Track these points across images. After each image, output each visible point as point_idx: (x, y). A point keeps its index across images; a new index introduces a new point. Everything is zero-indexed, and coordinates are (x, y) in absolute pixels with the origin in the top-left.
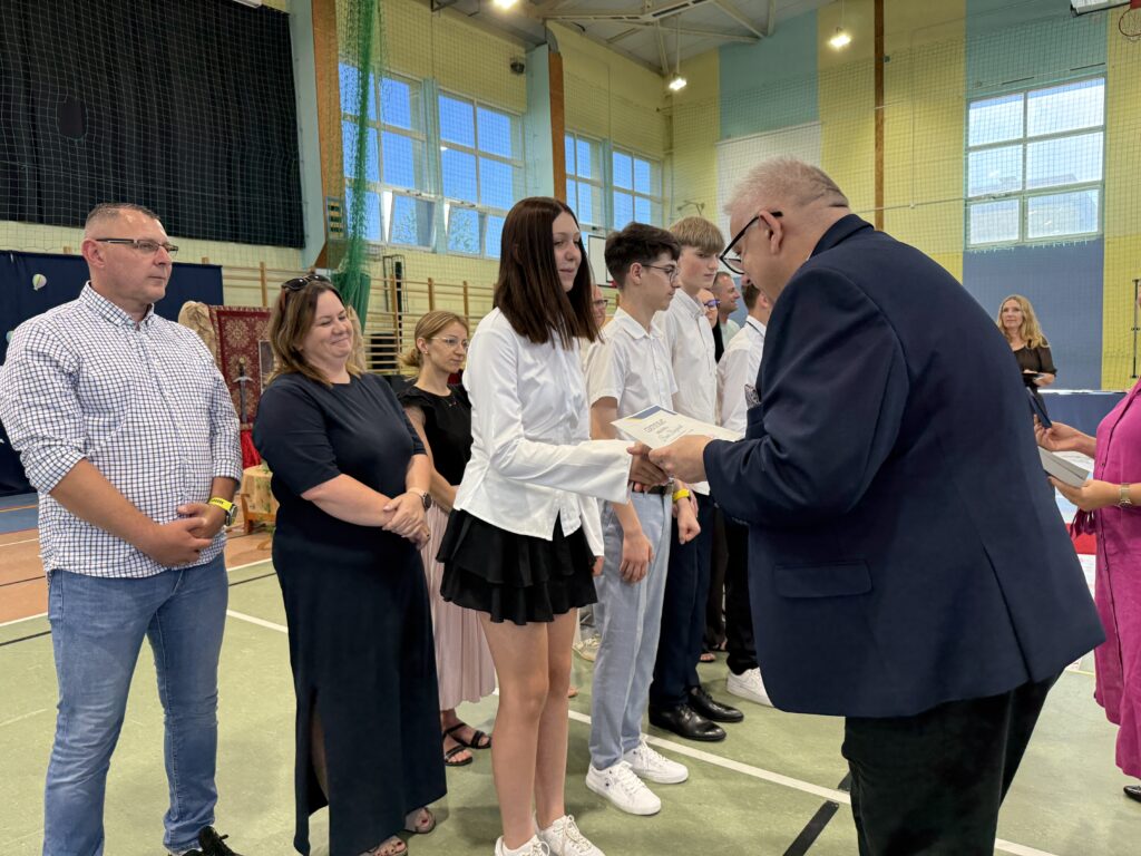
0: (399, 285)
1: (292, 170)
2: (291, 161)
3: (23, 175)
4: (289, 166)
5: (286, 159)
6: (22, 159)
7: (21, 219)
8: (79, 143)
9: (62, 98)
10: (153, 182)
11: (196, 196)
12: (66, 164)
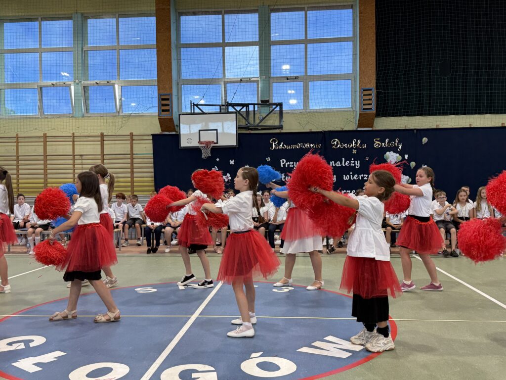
6: (424, 90)
7: (421, 115)
8: (447, 78)
9: (442, 61)
10: (480, 90)
11: (502, 93)
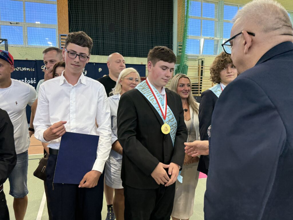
0: (202, 68)
1: (170, 35)
2: (170, 33)
3: (99, 44)
4: (169, 34)
5: (168, 32)
6: (99, 39)
8: (113, 34)
9: (109, 23)
10: (131, 43)
11: (142, 46)
12: (109, 40)
